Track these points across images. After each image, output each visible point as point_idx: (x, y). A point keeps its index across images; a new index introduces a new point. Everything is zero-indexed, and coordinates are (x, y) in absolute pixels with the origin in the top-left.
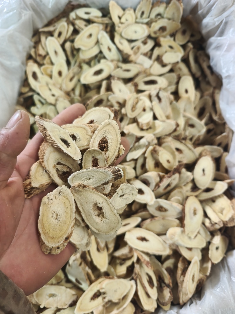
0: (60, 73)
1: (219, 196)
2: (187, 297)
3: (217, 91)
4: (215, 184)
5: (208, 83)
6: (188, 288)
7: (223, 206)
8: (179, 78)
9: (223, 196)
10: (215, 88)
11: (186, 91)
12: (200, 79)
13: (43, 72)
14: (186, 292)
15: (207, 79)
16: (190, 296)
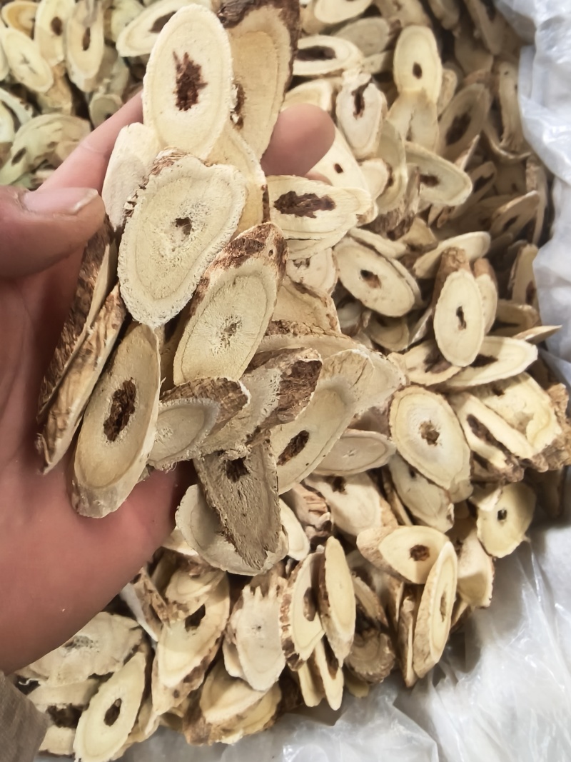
0: (57, 26)
1: (515, 379)
2: (428, 661)
3: (504, 68)
4: (501, 344)
5: (479, 44)
6: (430, 637)
7: (527, 411)
8: (396, 32)
9: (526, 378)
10: (498, 59)
11: (418, 71)
12: (456, 34)
13: (8, 22)
14: (426, 650)
15: (476, 33)
16: (435, 658)
